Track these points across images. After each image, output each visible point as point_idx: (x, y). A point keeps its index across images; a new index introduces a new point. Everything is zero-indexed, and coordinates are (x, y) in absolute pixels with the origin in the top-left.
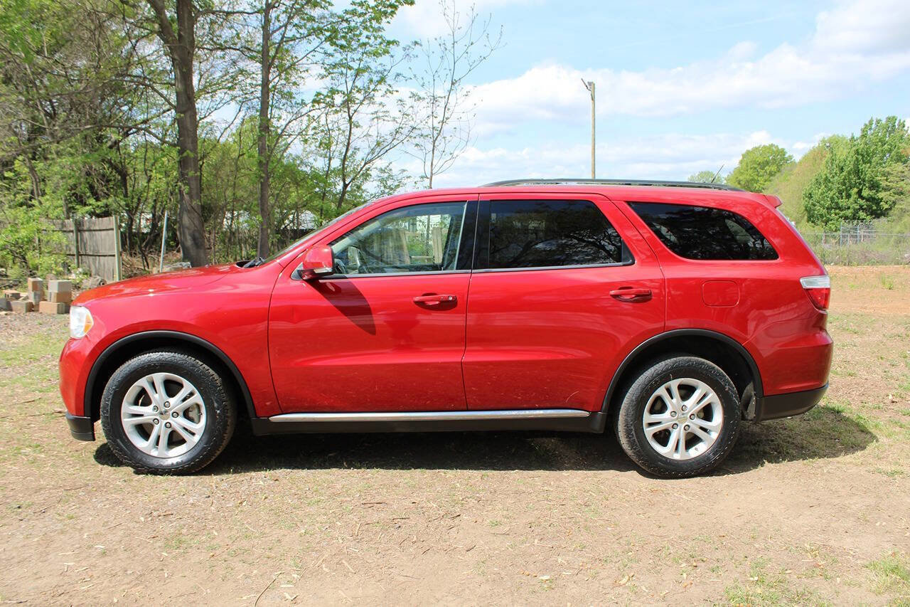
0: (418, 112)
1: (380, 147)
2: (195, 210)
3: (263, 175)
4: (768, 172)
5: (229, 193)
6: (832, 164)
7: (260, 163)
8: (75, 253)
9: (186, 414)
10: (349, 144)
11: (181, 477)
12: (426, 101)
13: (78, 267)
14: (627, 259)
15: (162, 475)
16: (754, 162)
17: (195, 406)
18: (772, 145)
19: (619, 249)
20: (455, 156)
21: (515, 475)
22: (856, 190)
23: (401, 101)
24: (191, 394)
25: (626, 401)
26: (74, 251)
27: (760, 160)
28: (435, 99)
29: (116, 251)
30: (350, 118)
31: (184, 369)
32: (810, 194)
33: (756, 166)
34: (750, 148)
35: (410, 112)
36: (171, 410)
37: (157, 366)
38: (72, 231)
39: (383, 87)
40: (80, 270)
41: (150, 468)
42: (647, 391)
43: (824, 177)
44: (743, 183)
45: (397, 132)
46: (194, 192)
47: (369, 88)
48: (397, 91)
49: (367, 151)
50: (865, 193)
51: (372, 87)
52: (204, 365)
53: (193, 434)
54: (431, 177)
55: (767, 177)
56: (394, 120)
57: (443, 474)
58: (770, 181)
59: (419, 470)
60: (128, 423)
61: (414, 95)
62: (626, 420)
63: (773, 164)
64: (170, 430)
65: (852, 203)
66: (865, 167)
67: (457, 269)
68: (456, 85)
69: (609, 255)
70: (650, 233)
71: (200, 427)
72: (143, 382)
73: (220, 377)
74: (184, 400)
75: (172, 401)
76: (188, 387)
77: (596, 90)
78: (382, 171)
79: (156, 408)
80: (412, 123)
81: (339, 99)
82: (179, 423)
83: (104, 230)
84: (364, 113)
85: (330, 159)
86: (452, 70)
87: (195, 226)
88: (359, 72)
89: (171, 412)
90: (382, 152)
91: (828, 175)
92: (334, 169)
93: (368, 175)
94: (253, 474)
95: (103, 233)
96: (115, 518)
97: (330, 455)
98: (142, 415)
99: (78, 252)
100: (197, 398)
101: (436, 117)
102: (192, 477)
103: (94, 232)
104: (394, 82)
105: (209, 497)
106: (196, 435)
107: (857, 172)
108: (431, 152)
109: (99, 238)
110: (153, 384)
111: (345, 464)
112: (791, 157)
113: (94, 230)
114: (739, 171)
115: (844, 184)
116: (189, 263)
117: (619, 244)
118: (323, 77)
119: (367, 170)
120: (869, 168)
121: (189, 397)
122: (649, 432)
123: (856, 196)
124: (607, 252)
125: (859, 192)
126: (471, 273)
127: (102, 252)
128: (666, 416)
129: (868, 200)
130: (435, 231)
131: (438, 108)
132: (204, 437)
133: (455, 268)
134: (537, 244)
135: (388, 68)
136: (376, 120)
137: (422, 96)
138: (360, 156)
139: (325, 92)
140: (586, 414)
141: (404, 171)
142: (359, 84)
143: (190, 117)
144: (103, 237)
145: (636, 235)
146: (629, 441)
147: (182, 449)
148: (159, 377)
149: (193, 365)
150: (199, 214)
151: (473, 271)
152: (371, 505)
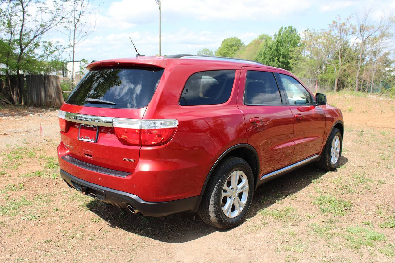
1: (44, 28)
4: (233, 49)
6: (267, 46)
10: (23, 25)
16: (227, 45)
18: (235, 37)
20: (87, 34)
22: (277, 58)
23: (55, 2)
27: (230, 44)
30: (24, 9)
32: (257, 60)
33: (228, 46)
34: (225, 39)
35: (61, 8)
43: (263, 52)
44: (222, 54)
45: (53, 19)
50: (281, 60)
54: (74, 46)
55: (233, 52)
56: (51, 12)
58: (234, 53)
63: (236, 46)
65: (275, 64)
66: (281, 48)
77: (161, 5)
80: (62, 15)
85: (12, 34)
90: (44, 31)
91: (265, 51)
92: (16, 39)
101: (76, 11)
107: (277, 50)
108: (74, 31)
112: (243, 43)
114: (221, 49)
115: (272, 55)
120: (283, 48)
123: (277, 61)
125: (278, 59)
129: (282, 63)
130: (77, 77)
131: (78, 5)
141: (58, 42)
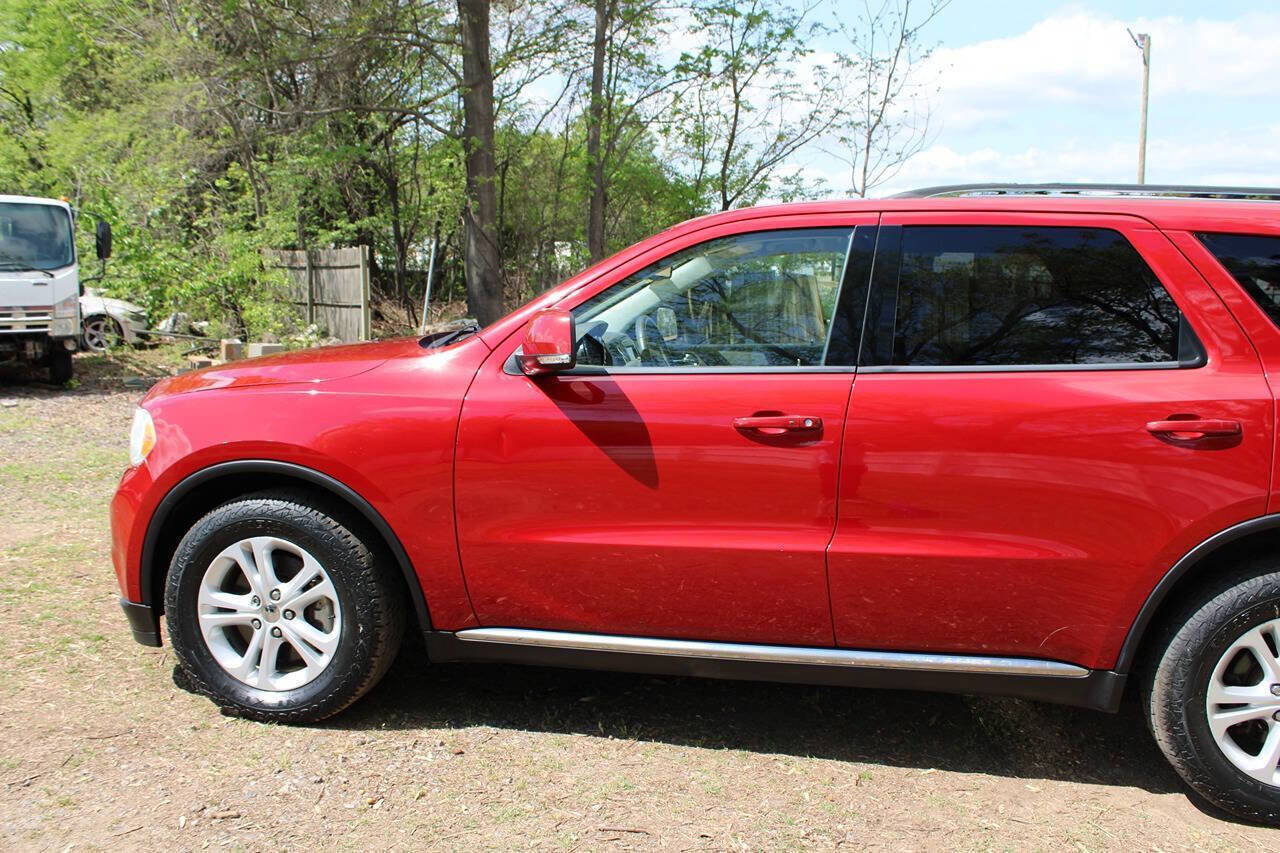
0: (846, 86)
1: (783, 144)
2: (486, 238)
3: (594, 186)
5: (548, 212)
7: (590, 166)
8: (308, 302)
9: (309, 613)
10: (733, 136)
11: (293, 730)
12: (859, 66)
13: (312, 322)
14: (1189, 355)
15: (262, 722)
17: (325, 601)
19: (1174, 327)
20: (903, 157)
21: (929, 781)
24: (319, 579)
25: (1170, 654)
26: (306, 298)
28: (874, 65)
29: (362, 299)
30: (737, 95)
31: (306, 534)
35: (833, 85)
36: (282, 604)
37: (258, 524)
38: (305, 269)
39: (789, 45)
40: (314, 327)
41: (243, 707)
42: (1219, 636)
45: (812, 118)
46: (487, 211)
47: (766, 47)
48: (812, 51)
49: (763, 148)
51: (772, 44)
52: (341, 528)
53: (320, 652)
54: (864, 192)
56: (808, 98)
57: (782, 766)
59: (737, 752)
60: (209, 623)
61: (841, 58)
62: (1169, 695)
64: (280, 642)
67: (826, 364)
68: (910, 40)
69: (1156, 340)
70: (1241, 297)
71: (329, 641)
72: (234, 552)
73: (369, 549)
74: (306, 588)
75: (285, 588)
76: (311, 566)
77: (1152, 47)
78: (787, 181)
79: (256, 600)
80: (836, 104)
81: (718, 65)
82: (297, 630)
83: (347, 267)
84: (758, 89)
85: (704, 162)
86: (904, 13)
87: (488, 264)
88: (753, 21)
89: (282, 609)
90: (785, 152)
92: (713, 177)
93: (764, 187)
94: (424, 733)
95: (347, 271)
96: (138, 813)
97: (584, 699)
98: (233, 611)
99: (312, 300)
100: (327, 589)
101: (875, 94)
102: (315, 731)
103: (333, 271)
104: (809, 36)
105: (321, 781)
106: (324, 656)
108: (865, 152)
109: (340, 279)
110: (252, 557)
111: (600, 725)
113: (335, 268)
116: (475, 321)
117: (1176, 319)
118: (695, 31)
119: (765, 178)
121: (315, 584)
122: (1219, 723)
124: (1154, 335)
126: (856, 373)
127: (344, 301)
128: (1260, 691)
131: (879, 78)
132: (336, 661)
133: (823, 361)
134: (1028, 314)
135: (799, 14)
136: (778, 98)
137: (854, 60)
138: (752, 158)
139: (695, 54)
140: (1080, 672)
141: (821, 181)
142: (752, 41)
143: (483, 92)
144: (346, 277)
145: (1209, 301)
146: (1172, 738)
147: (297, 679)
148: (262, 545)
149: (320, 527)
150: (493, 246)
151: (861, 369)
152: (617, 835)
